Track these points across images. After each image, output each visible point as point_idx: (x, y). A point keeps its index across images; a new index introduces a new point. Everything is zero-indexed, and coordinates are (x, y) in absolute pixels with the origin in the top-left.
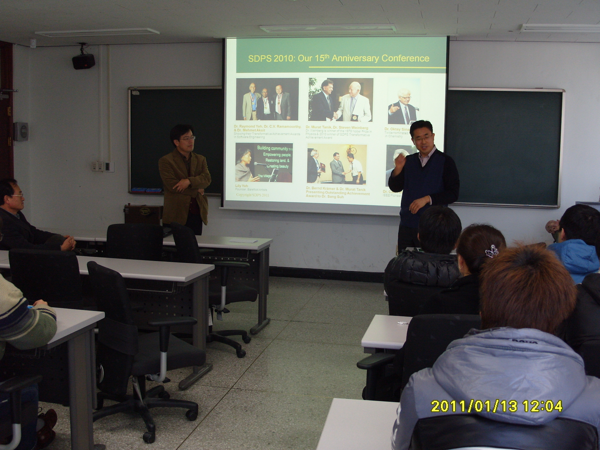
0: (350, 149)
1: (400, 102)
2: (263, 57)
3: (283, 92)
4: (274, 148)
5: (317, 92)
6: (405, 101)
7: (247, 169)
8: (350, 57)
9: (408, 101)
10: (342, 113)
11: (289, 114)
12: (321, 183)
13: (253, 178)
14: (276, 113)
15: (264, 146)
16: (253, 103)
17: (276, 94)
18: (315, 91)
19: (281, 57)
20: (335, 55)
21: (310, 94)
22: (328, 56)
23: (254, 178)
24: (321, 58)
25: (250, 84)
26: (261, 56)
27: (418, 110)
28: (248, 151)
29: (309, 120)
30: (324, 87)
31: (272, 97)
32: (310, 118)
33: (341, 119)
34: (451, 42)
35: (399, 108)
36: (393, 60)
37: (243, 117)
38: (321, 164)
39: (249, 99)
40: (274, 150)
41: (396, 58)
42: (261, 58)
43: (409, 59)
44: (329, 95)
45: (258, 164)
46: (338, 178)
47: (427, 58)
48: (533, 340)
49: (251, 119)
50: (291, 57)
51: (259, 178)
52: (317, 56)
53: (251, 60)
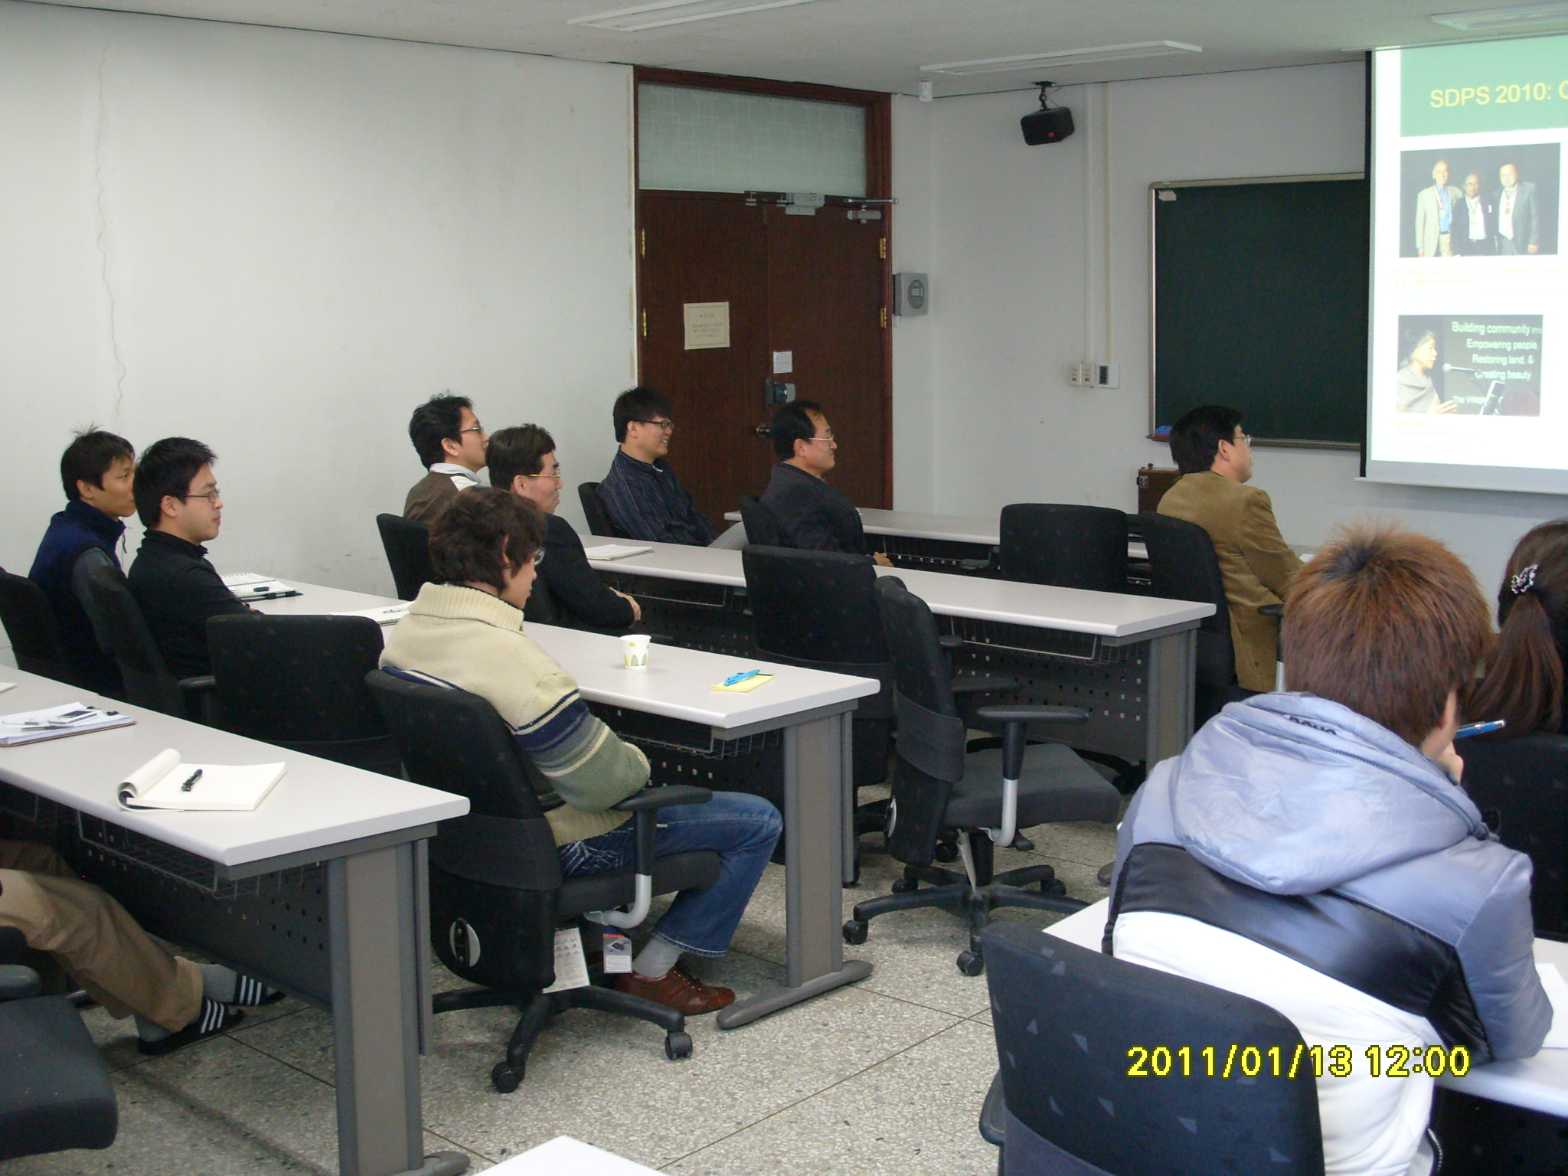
2: (1468, 93)
3: (1519, 181)
4: (1493, 327)
7: (1427, 382)
11: (1534, 237)
13: (1441, 403)
14: (1501, 236)
15: (1469, 324)
16: (1443, 213)
17: (1499, 187)
19: (1514, 90)
23: (1444, 405)
25: (1435, 163)
26: (1463, 90)
28: (1427, 337)
37: (1417, 250)
39: (1433, 204)
40: (1494, 332)
42: (1463, 96)
45: (1452, 370)
48: (1327, 725)
49: (1438, 254)
50: (1540, 88)
51: (1455, 405)
53: (1437, 102)
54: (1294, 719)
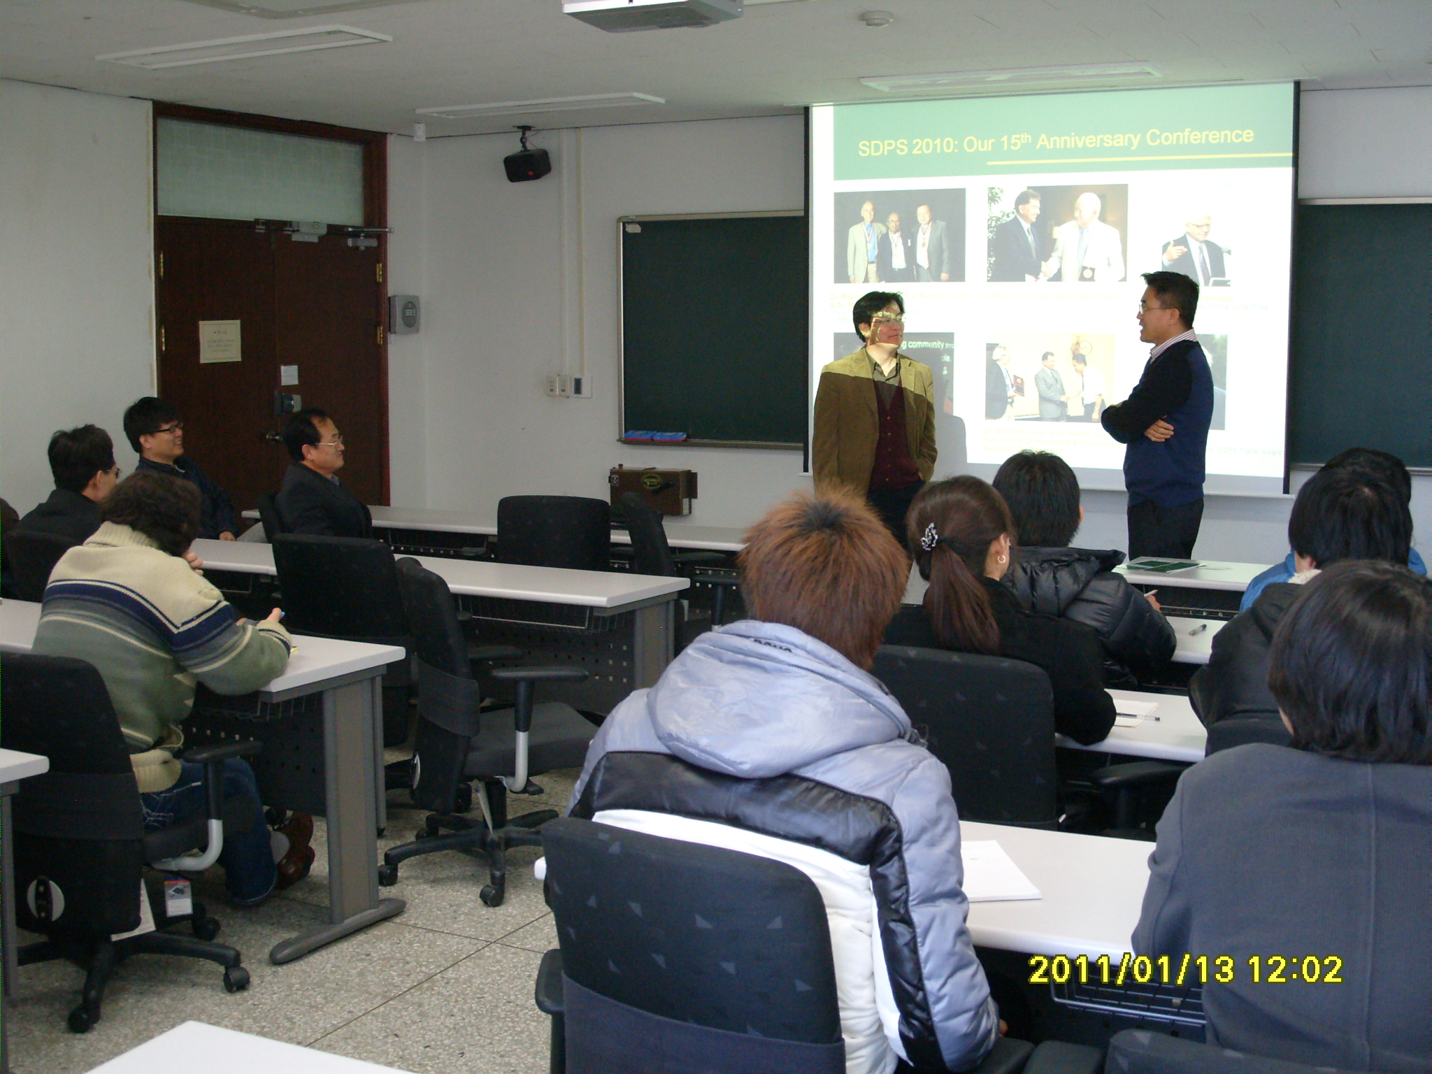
0: (1078, 343)
1: (1187, 235)
2: (890, 145)
3: (933, 219)
4: (914, 342)
5: (1005, 218)
6: (1199, 234)
8: (1077, 138)
9: (1206, 233)
10: (1061, 262)
11: (945, 267)
12: (1016, 420)
14: (918, 266)
16: (870, 246)
17: (916, 224)
18: (1000, 217)
19: (928, 143)
20: (1043, 136)
21: (991, 224)
22: (1028, 138)
24: (1013, 141)
25: (863, 203)
26: (886, 142)
27: (1229, 252)
29: (988, 281)
30: (1020, 207)
31: (909, 230)
32: (990, 275)
33: (1057, 277)
34: (1302, 94)
35: (1186, 250)
36: (1173, 140)
37: (849, 277)
38: (1016, 378)
39: (862, 238)
40: (914, 347)
41: (1178, 137)
42: (886, 147)
43: (1207, 136)
44: (1032, 224)
46: (1053, 410)
47: (1249, 133)
48: (785, 645)
49: (866, 281)
50: (948, 142)
52: (1005, 138)
53: (864, 152)
54: (757, 640)
